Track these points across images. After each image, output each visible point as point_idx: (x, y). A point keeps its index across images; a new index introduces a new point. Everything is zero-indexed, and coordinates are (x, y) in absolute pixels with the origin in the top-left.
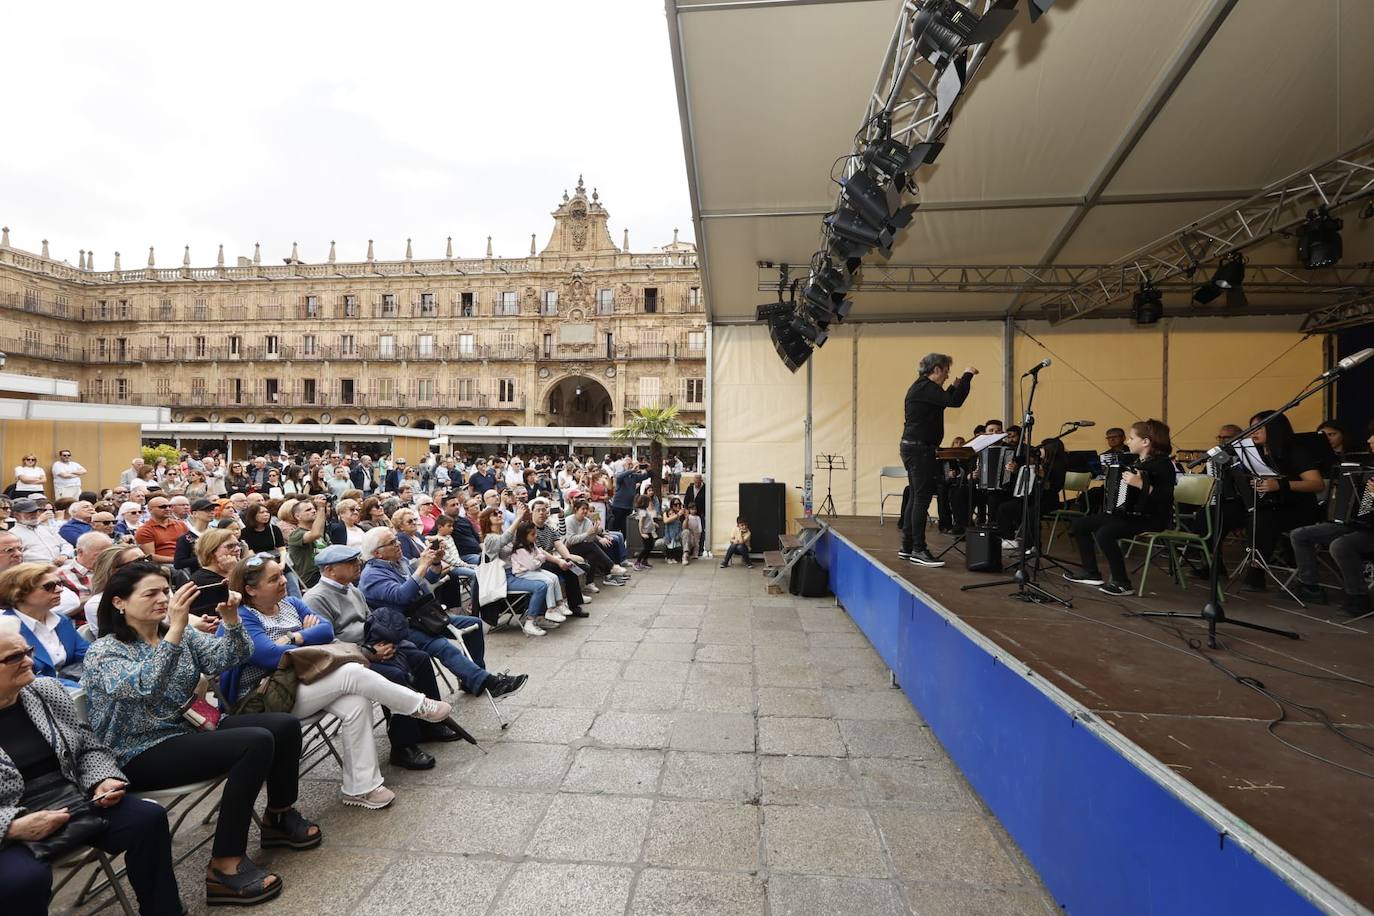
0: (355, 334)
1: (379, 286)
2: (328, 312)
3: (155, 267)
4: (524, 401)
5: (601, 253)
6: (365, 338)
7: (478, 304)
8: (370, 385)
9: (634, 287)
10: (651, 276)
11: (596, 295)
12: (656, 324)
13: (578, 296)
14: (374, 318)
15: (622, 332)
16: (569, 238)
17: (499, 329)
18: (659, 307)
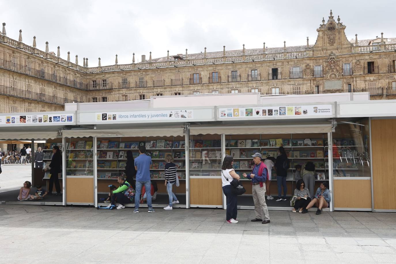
1: (230, 67)
3: (118, 64)
5: (344, 46)
6: (224, 91)
7: (281, 73)
9: (362, 62)
10: (371, 56)
11: (342, 66)
12: (375, 79)
13: (333, 67)
14: (228, 82)
15: (357, 83)
16: (327, 40)
17: (292, 85)
18: (376, 70)
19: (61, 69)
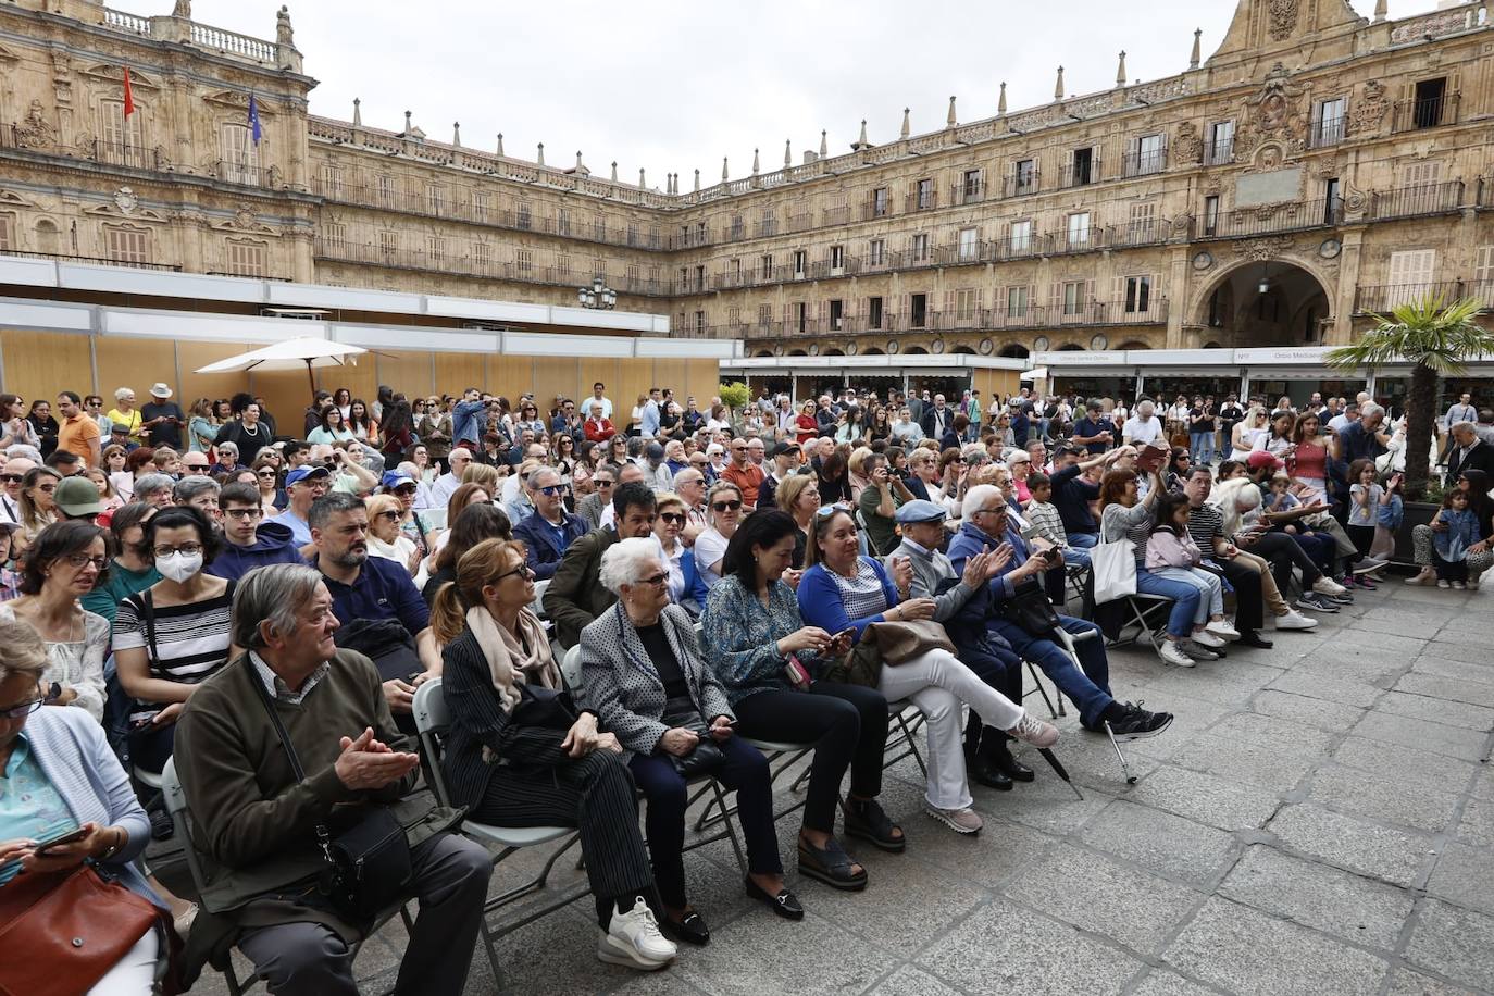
0: (930, 232)
1: (961, 160)
2: (898, 207)
3: (728, 180)
4: (1165, 309)
5: (1325, 35)
6: (941, 236)
7: (1100, 164)
8: (946, 300)
9: (1393, 86)
10: (1434, 57)
11: (1310, 113)
12: (1438, 147)
13: (1274, 122)
14: (953, 206)
15: (1360, 173)
16: (1266, 21)
17: (1130, 198)
18: (1449, 112)
19: (583, 204)
